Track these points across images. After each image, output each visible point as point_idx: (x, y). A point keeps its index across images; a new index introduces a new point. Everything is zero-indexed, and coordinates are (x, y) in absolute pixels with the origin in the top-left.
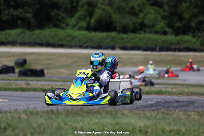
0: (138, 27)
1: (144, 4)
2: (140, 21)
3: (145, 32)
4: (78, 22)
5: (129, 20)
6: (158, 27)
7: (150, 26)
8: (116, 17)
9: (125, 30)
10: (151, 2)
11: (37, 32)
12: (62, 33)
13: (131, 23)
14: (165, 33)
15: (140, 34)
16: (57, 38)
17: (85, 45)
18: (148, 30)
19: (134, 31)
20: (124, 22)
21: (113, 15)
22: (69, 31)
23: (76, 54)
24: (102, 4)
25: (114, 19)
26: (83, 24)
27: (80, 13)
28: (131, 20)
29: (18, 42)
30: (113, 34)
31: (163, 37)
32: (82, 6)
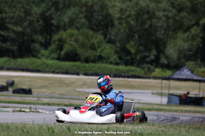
0: (97, 58)
1: (102, 42)
2: (98, 54)
3: (102, 62)
4: (50, 54)
5: (90, 53)
6: (112, 59)
7: (106, 58)
8: (80, 51)
9: (87, 61)
10: (106, 40)
11: (20, 60)
12: (38, 61)
13: (91, 55)
14: (117, 64)
15: (98, 64)
16: (35, 65)
17: (57, 71)
18: (105, 61)
19: (94, 61)
20: (87, 55)
21: (78, 49)
22: (44, 60)
23: (51, 77)
24: (70, 40)
25: (79, 52)
26: (55, 55)
27: (53, 47)
28: (92, 53)
29: (5, 67)
30: (78, 63)
31: (116, 67)
32: (54, 42)
